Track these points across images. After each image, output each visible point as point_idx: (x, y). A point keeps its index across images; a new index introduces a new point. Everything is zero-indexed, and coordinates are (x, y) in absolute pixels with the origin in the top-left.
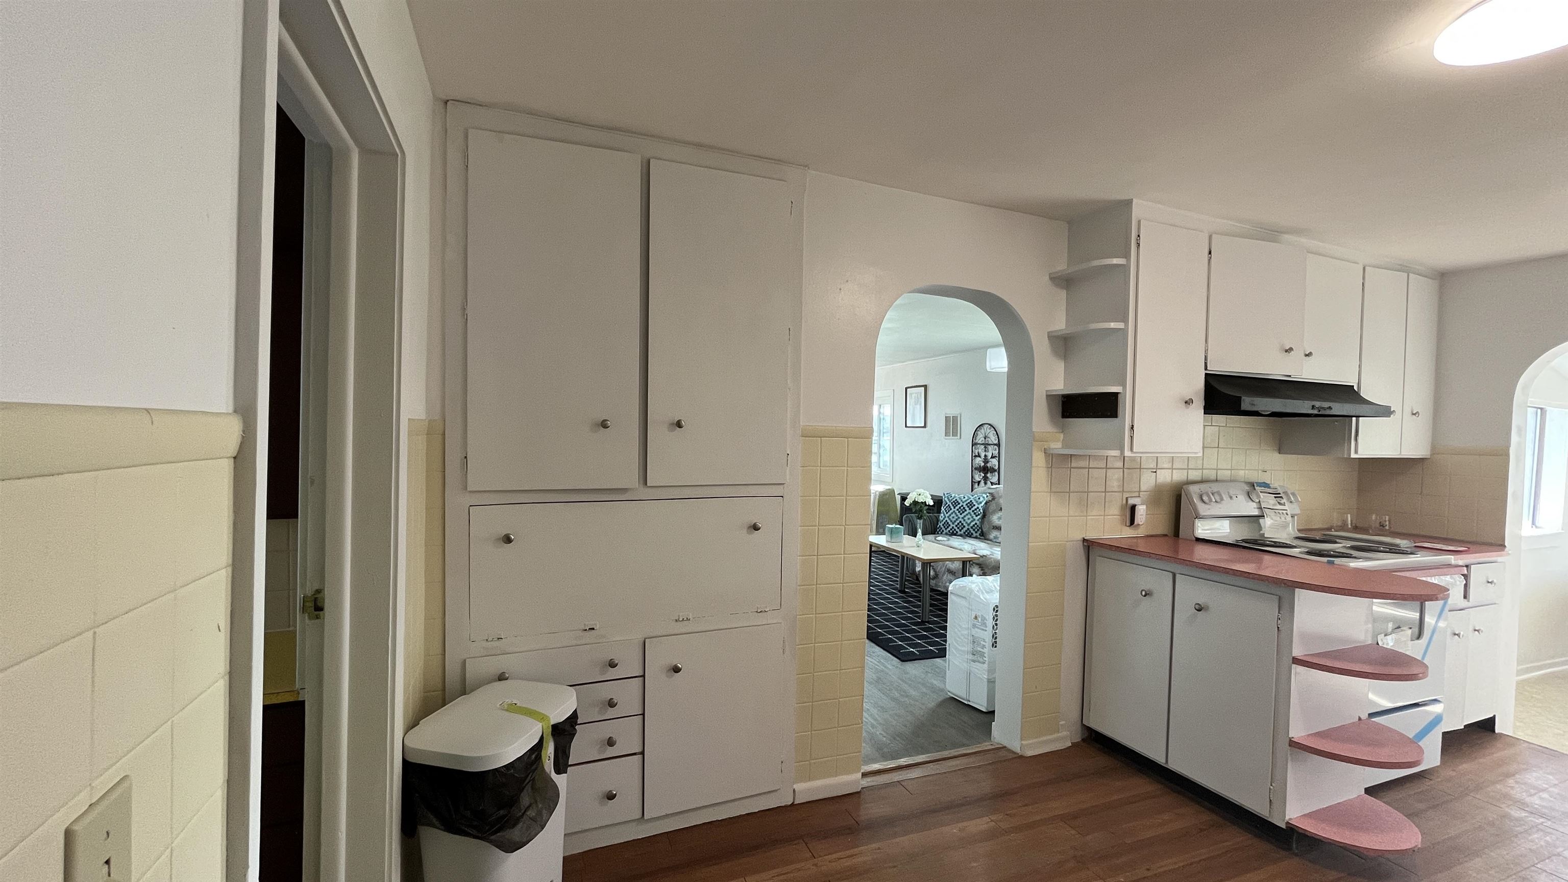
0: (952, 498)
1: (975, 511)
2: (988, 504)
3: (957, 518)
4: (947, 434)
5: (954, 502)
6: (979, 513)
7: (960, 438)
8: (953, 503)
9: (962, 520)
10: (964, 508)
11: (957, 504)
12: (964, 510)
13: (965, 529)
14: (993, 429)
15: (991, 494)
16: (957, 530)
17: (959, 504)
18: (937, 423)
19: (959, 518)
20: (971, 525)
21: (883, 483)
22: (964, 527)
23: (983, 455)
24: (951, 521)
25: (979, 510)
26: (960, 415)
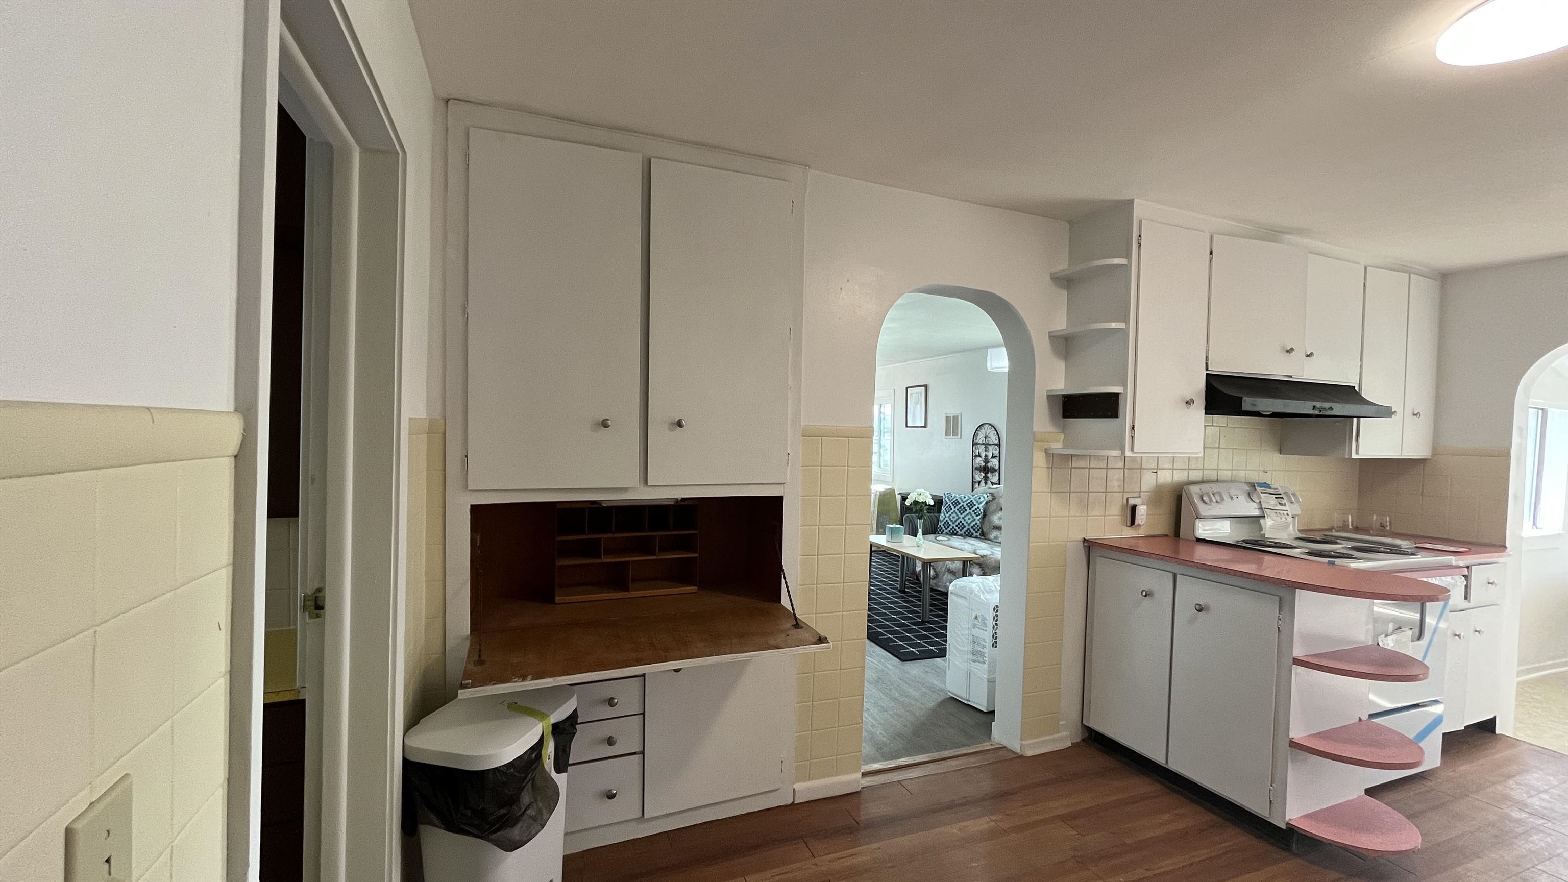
0: (952, 498)
1: (976, 511)
2: (989, 504)
3: (957, 517)
4: (947, 434)
5: (954, 501)
6: (980, 512)
7: (961, 438)
8: (954, 503)
9: (963, 520)
10: (964, 508)
11: (957, 504)
12: (964, 510)
13: (965, 529)
14: (993, 429)
15: (991, 494)
16: (957, 530)
17: (960, 504)
18: (938, 422)
19: (959, 518)
20: (972, 525)
21: (884, 482)
22: (965, 527)
23: (983, 455)
24: (952, 521)
25: (980, 510)
26: (961, 414)
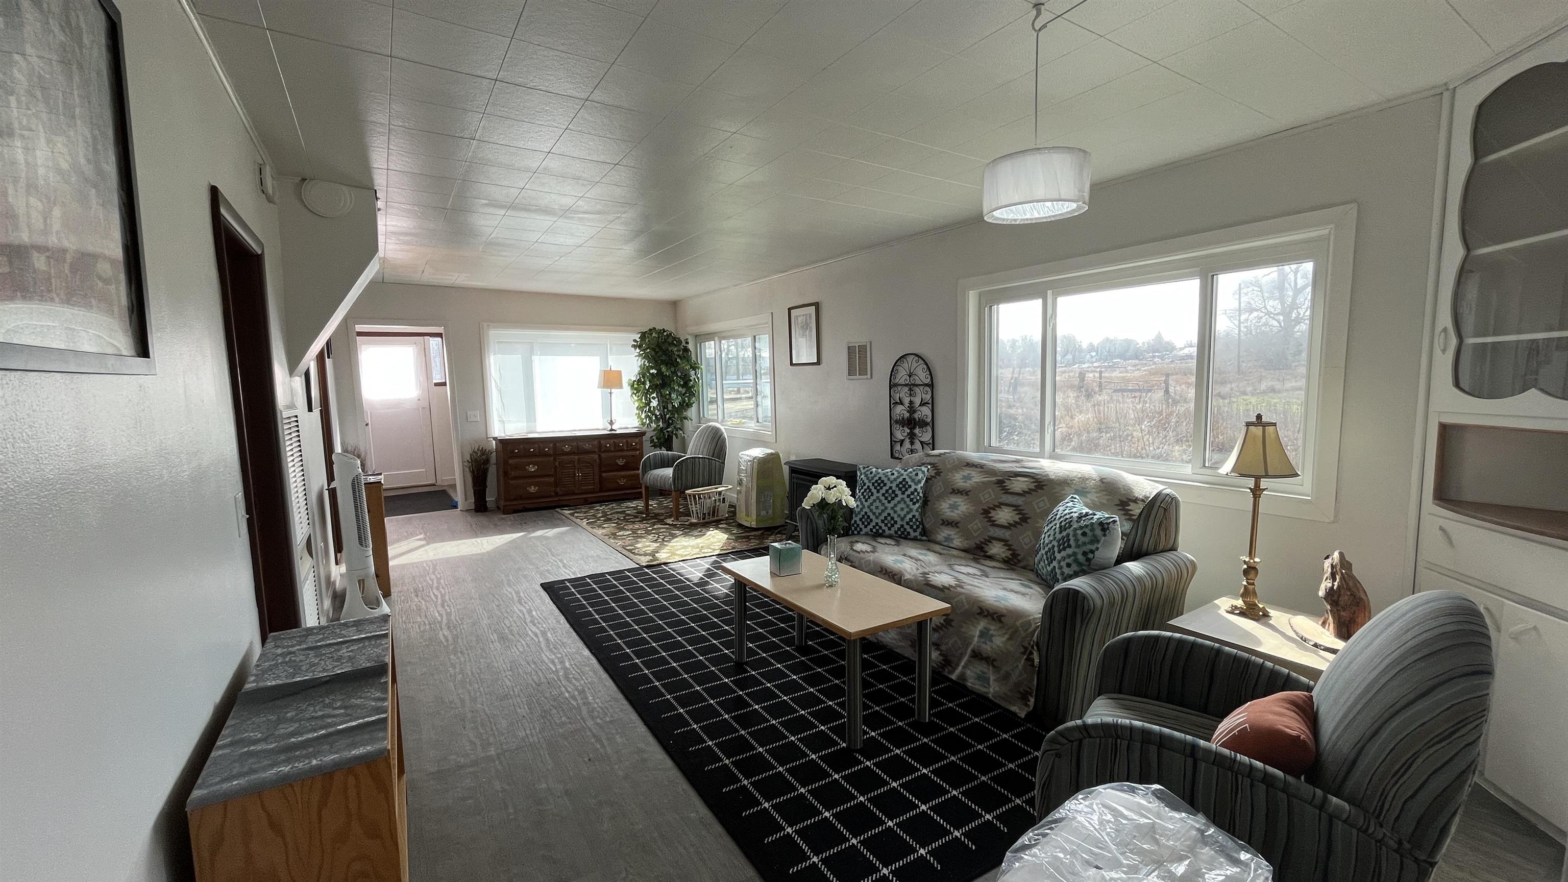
0: (872, 475)
1: (912, 497)
2: (931, 482)
3: (883, 508)
4: (851, 372)
5: (876, 481)
6: (918, 498)
7: (871, 378)
8: (876, 485)
9: (891, 512)
10: (894, 492)
11: (882, 485)
12: (893, 495)
13: (897, 526)
14: (921, 362)
15: (933, 465)
16: (884, 528)
17: (885, 485)
18: (836, 357)
19: (886, 508)
20: (907, 519)
21: (764, 444)
22: (896, 522)
23: (906, 401)
24: (874, 514)
25: (918, 493)
26: (871, 343)
